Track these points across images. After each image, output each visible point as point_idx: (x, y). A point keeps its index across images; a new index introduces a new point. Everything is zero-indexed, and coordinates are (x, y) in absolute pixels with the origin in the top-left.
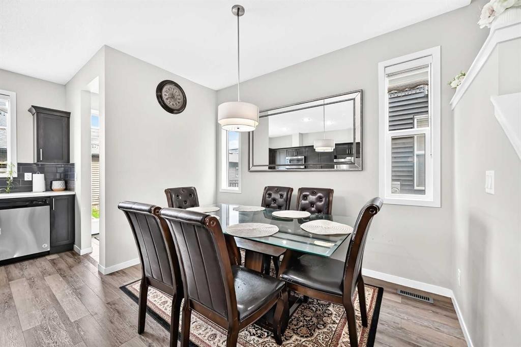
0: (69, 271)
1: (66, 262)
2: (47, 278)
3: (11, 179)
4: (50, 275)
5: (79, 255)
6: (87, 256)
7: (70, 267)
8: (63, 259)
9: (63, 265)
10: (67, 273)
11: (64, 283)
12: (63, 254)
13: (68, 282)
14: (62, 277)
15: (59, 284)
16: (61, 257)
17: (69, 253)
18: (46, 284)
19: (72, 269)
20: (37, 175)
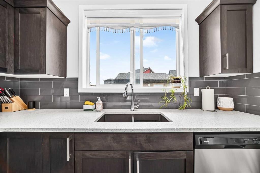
20: (207, 89)
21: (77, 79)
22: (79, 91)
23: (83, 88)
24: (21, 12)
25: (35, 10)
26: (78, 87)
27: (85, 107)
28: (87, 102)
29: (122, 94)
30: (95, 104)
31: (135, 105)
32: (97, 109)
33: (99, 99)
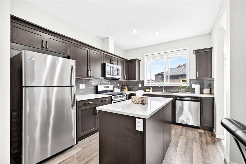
0: (206, 146)
1: (206, 138)
2: (194, 143)
3: (187, 87)
4: (196, 142)
5: (215, 137)
6: (219, 140)
7: (207, 143)
8: (205, 135)
9: (204, 140)
10: (204, 146)
11: (200, 152)
12: (207, 132)
13: (203, 154)
14: (201, 147)
15: (197, 152)
16: (205, 133)
17: (210, 133)
18: (192, 147)
19: (208, 145)
20: (197, 85)
21: (143, 81)
22: (144, 85)
23: (146, 84)
24: (130, 63)
25: (133, 62)
26: (144, 84)
27: (146, 91)
28: (147, 89)
29: (158, 86)
30: (150, 90)
31: (164, 90)
32: (150, 91)
33: (151, 88)
